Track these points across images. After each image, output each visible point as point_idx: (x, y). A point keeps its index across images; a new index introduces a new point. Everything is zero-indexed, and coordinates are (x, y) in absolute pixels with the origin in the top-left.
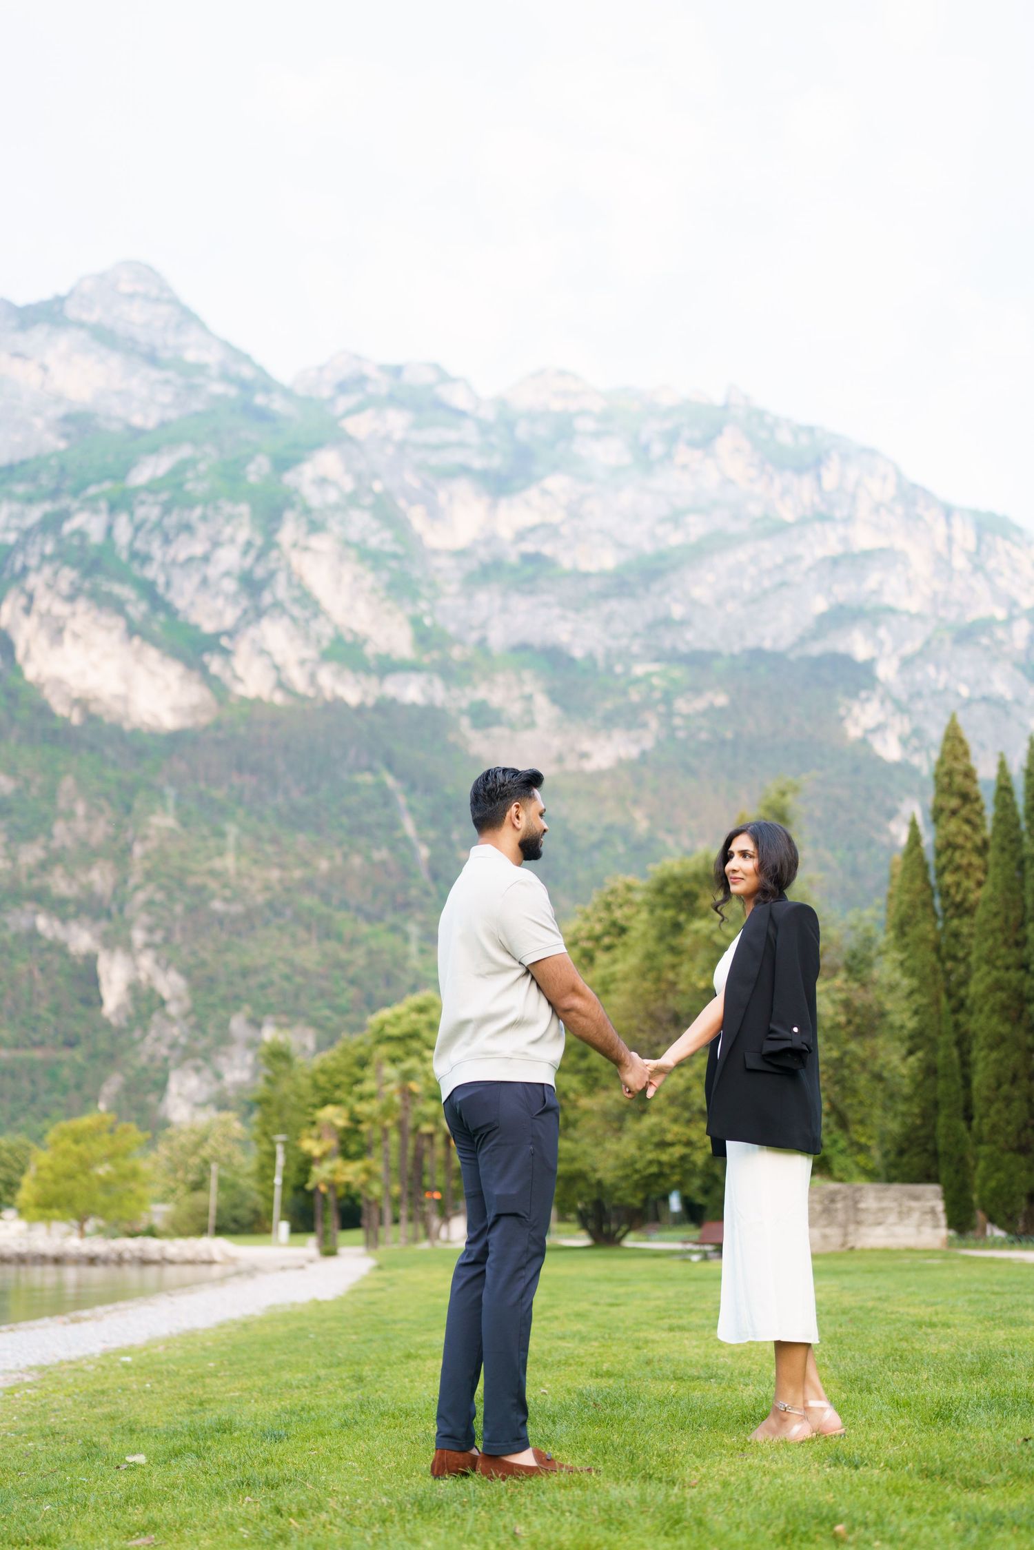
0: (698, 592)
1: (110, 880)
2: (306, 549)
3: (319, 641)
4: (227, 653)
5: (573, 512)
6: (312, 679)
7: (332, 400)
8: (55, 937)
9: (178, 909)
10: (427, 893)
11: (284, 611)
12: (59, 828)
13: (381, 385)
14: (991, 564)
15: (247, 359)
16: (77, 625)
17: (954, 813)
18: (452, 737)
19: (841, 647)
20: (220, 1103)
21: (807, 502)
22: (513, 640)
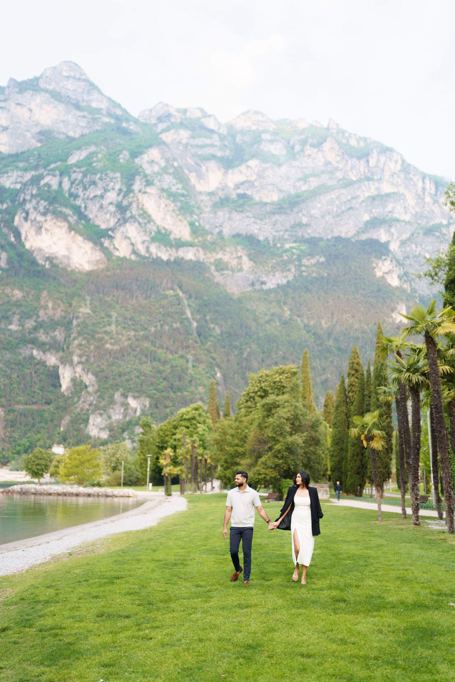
0: (313, 212)
1: (63, 335)
2: (145, 193)
3: (151, 233)
4: (111, 238)
5: (260, 176)
6: (148, 248)
7: (156, 125)
8: (41, 359)
9: (92, 347)
10: (196, 342)
11: (136, 220)
12: (41, 313)
13: (177, 118)
15: (119, 106)
16: (46, 225)
18: (207, 275)
19: (375, 237)
20: (111, 429)
21: (362, 172)
22: (234, 232)
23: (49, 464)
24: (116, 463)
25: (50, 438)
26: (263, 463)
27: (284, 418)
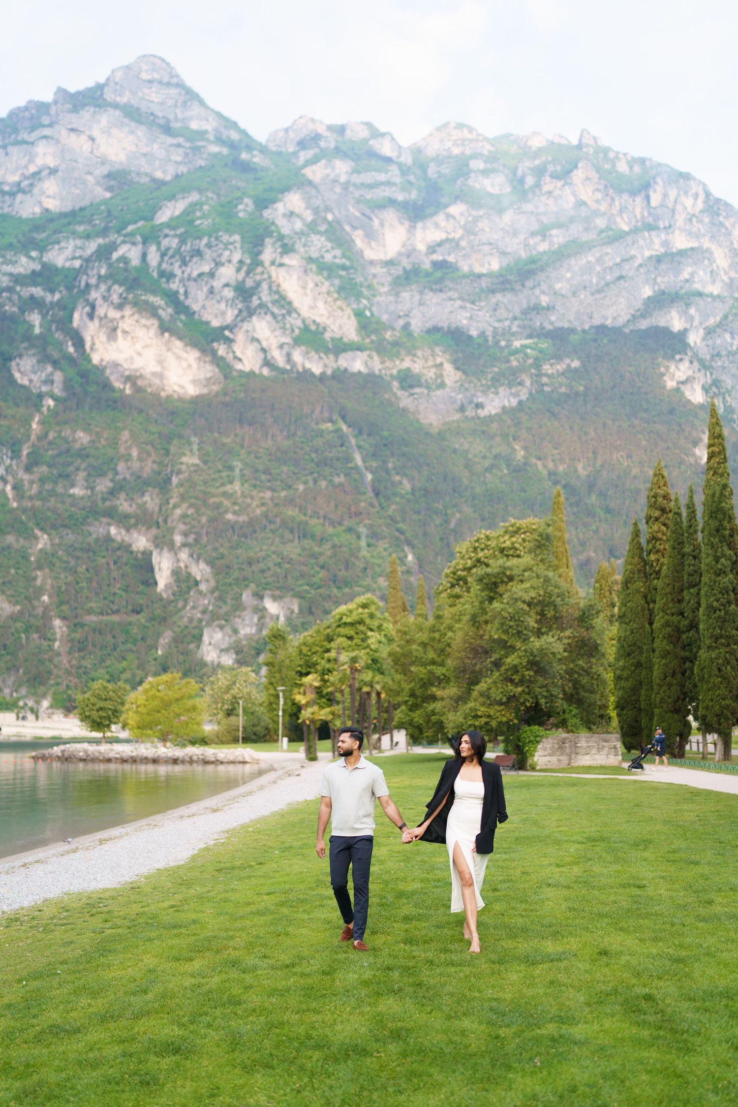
0: (558, 286)
1: (157, 501)
2: (281, 265)
3: (293, 331)
4: (229, 341)
5: (469, 230)
6: (289, 356)
7: (295, 154)
8: (123, 541)
9: (204, 519)
10: (373, 506)
11: (268, 311)
12: (121, 467)
13: (330, 141)
15: (234, 125)
16: (125, 325)
18: (386, 396)
19: (662, 323)
20: (238, 649)
21: (639, 216)
22: (429, 325)
23: (119, 707)
24: (232, 704)
25: (141, 666)
26: (482, 694)
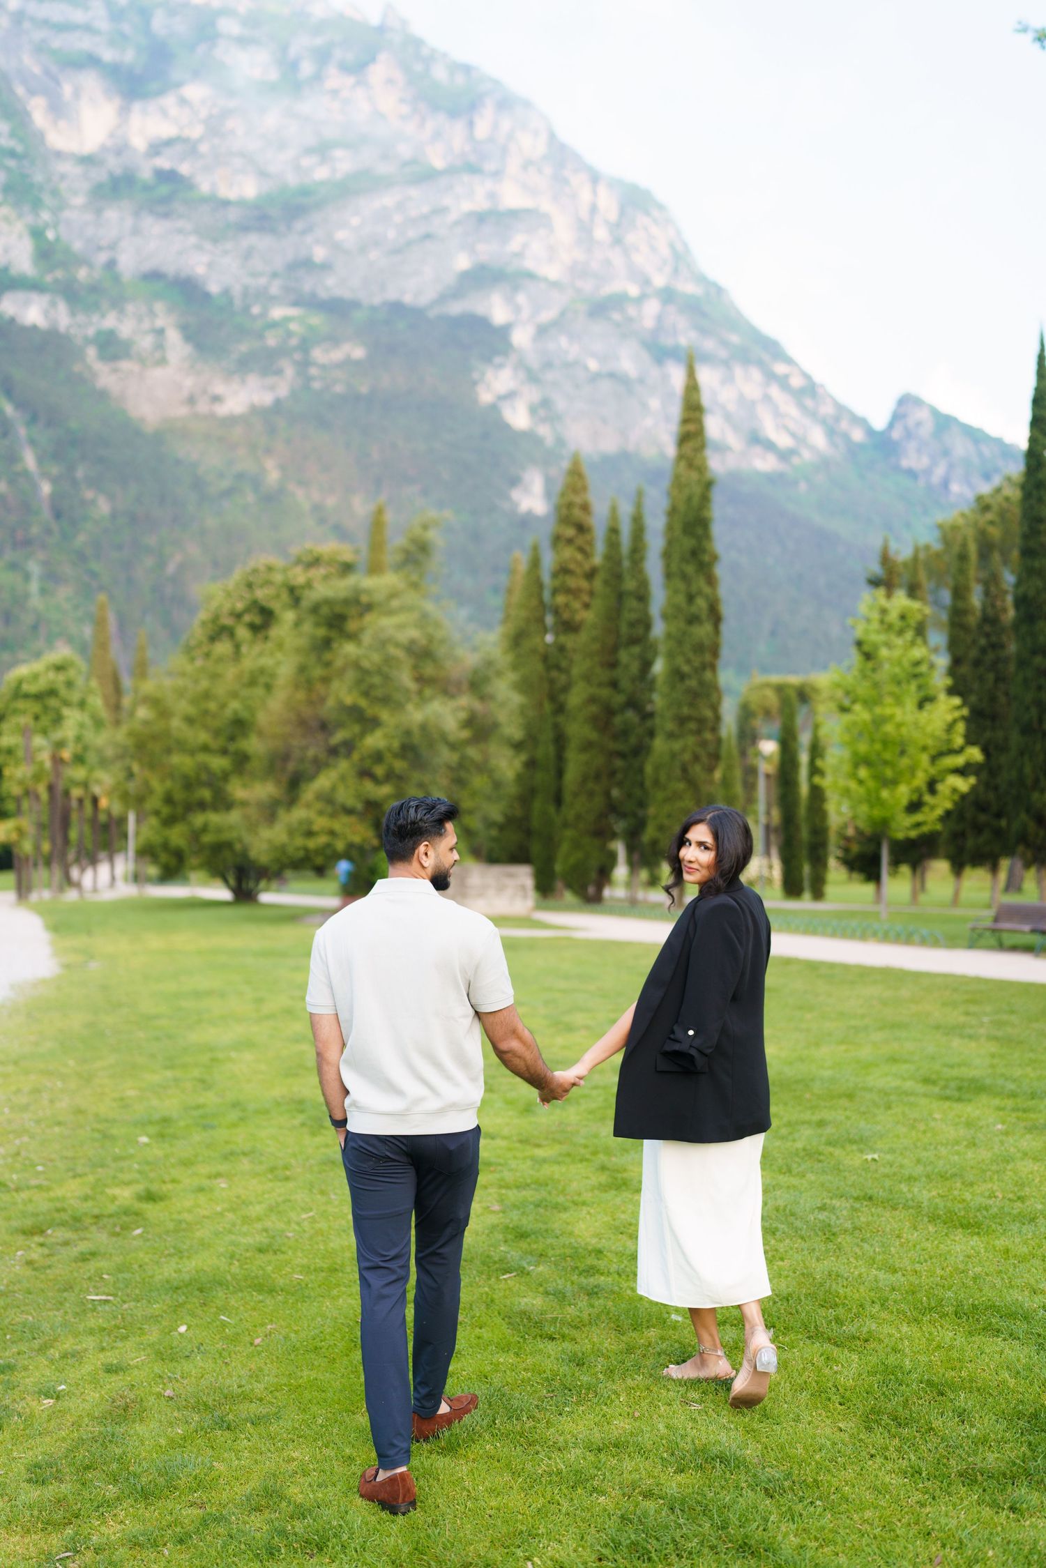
0: (341, 235)
5: (214, 127)
10: (49, 531)
14: (631, 238)
17: (570, 541)
18: (77, 368)
19: (479, 311)
21: (457, 150)
22: (147, 267)
26: (320, 797)
27: (397, 645)
